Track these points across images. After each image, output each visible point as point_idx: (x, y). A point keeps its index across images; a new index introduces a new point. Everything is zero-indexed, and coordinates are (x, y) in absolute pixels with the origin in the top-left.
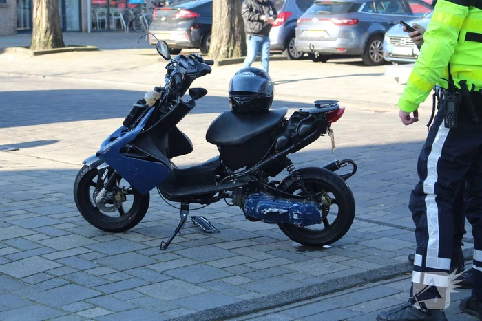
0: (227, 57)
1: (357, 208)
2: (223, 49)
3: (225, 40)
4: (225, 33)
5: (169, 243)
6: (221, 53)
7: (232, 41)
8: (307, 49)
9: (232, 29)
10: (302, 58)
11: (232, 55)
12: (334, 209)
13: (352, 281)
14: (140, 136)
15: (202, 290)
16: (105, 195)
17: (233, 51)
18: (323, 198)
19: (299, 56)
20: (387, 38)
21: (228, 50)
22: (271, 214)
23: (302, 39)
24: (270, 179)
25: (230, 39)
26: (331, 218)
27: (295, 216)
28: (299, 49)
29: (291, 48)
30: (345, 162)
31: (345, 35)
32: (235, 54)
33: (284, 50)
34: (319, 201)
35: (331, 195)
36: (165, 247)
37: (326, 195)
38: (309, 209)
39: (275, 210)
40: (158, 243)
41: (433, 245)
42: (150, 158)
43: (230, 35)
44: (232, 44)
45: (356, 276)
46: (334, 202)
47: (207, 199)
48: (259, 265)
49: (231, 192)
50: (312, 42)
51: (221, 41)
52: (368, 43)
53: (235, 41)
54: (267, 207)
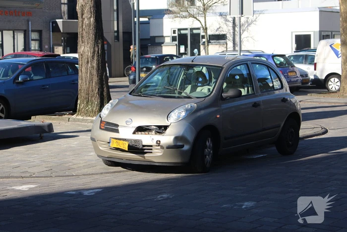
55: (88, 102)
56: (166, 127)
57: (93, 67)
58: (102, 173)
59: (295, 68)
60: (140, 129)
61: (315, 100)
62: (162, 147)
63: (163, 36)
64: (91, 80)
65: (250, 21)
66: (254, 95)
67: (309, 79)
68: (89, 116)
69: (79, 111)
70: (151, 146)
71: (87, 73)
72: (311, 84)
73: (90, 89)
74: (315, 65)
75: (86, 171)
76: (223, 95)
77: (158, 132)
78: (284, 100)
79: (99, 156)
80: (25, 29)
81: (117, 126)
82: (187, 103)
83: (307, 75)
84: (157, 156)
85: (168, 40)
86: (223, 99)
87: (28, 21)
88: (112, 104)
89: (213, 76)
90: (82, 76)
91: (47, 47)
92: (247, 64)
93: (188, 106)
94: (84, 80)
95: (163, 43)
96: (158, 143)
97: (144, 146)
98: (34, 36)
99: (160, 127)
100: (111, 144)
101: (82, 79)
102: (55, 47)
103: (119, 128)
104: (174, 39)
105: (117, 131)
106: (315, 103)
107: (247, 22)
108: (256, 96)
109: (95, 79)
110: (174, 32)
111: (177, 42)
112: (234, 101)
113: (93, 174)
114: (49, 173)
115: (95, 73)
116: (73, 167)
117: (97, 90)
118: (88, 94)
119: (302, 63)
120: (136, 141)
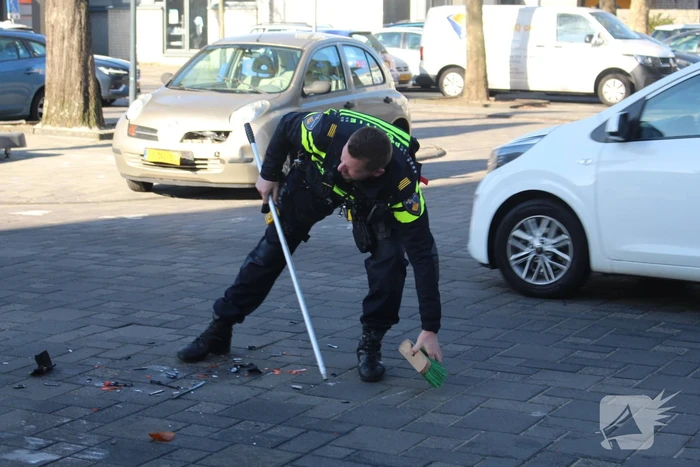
55: (63, 104)
56: (227, 134)
57: (71, 46)
58: (130, 200)
59: (388, 56)
60: (191, 136)
61: (423, 110)
62: (223, 162)
64: (69, 67)
66: (346, 91)
67: (409, 75)
68: (66, 126)
69: (47, 117)
70: (206, 160)
71: (62, 56)
72: (414, 85)
73: (68, 82)
74: (421, 49)
75: (104, 197)
76: (304, 89)
77: (217, 140)
78: (387, 100)
79: (123, 175)
81: (155, 131)
82: (256, 100)
83: (406, 68)
84: (214, 174)
86: (304, 95)
88: (143, 101)
89: (280, 63)
90: (52, 60)
92: (336, 47)
93: (258, 104)
94: (57, 67)
96: (217, 155)
97: (196, 159)
99: (219, 133)
100: (146, 157)
101: (53, 66)
103: (158, 134)
105: (155, 138)
106: (423, 115)
108: (350, 93)
109: (76, 66)
111: (163, 3)
112: (321, 99)
113: (117, 201)
114: (52, 199)
115: (75, 55)
116: (84, 192)
117: (78, 84)
118: (64, 91)
119: (398, 46)
120: (184, 153)
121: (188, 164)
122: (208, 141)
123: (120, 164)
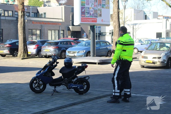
0: (23, 57)
1: (90, 86)
2: (22, 55)
3: (23, 52)
4: (23, 51)
5: (53, 94)
6: (22, 56)
7: (24, 53)
8: (45, 55)
9: (24, 50)
10: (42, 57)
11: (24, 57)
12: (86, 86)
13: (94, 99)
14: (47, 72)
15: (66, 101)
16: (37, 85)
17: (25, 55)
18: (83, 84)
19: (41, 57)
20: (67, 52)
21: (23, 55)
22: (74, 87)
23: (43, 52)
24: (73, 80)
25: (24, 52)
26: (85, 88)
27: (79, 88)
28: (42, 55)
29: (39, 54)
30: (87, 76)
31: (55, 51)
32: (25, 56)
33: (37, 55)
34: (83, 85)
35: (85, 83)
36: (52, 95)
37: (84, 83)
38: (81, 86)
39: (75, 86)
40: (51, 94)
41: (116, 88)
42: (49, 77)
43: (24, 51)
44: (24, 54)
45: (94, 98)
46: (86, 85)
47: (59, 85)
48: (74, 97)
49: (64, 84)
50: (46, 53)
51: (22, 53)
52: (61, 53)
53: (25, 53)
54: (73, 86)
60: (154, 58)
62: (160, 62)
63: (106, 32)
65: (139, 27)
70: (157, 62)
79: (140, 65)
80: (58, 29)
81: (147, 57)
85: (108, 34)
87: (60, 27)
88: (144, 52)
91: (66, 36)
93: (165, 52)
95: (106, 35)
98: (62, 32)
99: (159, 57)
100: (146, 62)
102: (68, 36)
103: (148, 58)
104: (110, 33)
105: (147, 58)
107: (138, 27)
110: (110, 31)
111: (111, 35)
120: (153, 61)
121: (154, 63)
122: (157, 59)
123: (140, 63)
